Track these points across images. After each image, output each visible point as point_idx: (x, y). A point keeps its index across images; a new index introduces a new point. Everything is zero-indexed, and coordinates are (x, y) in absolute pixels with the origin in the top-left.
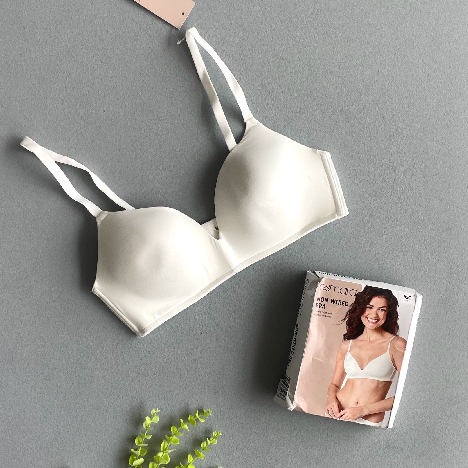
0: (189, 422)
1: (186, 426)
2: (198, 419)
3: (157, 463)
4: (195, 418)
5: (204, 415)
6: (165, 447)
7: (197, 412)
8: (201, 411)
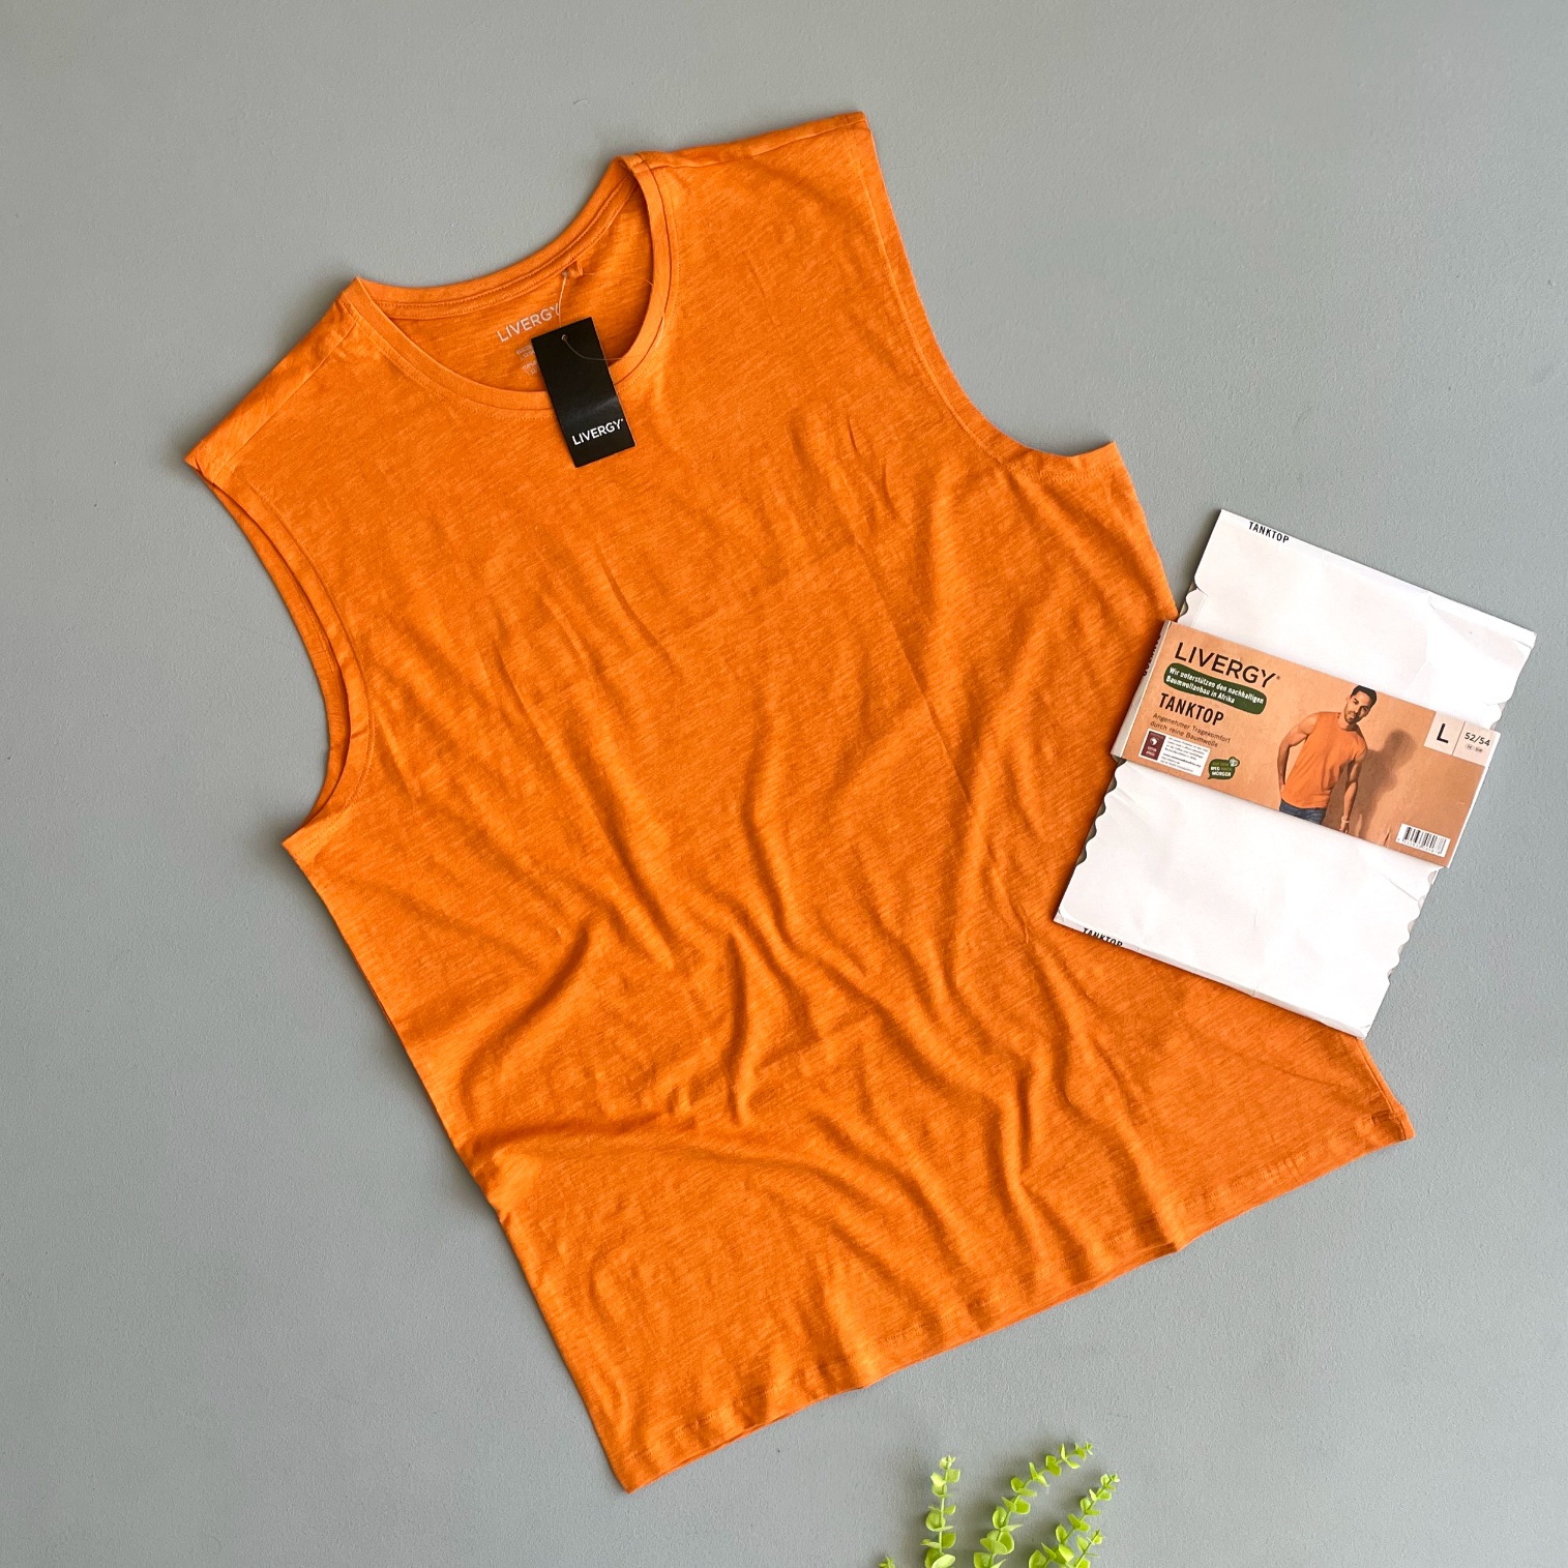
0: (1047, 1468)
1: (1041, 1478)
2: (1064, 1463)
3: (986, 1552)
4: (1060, 1462)
5: (1077, 1453)
6: (1002, 1520)
7: (1063, 1449)
8: (1071, 1447)
